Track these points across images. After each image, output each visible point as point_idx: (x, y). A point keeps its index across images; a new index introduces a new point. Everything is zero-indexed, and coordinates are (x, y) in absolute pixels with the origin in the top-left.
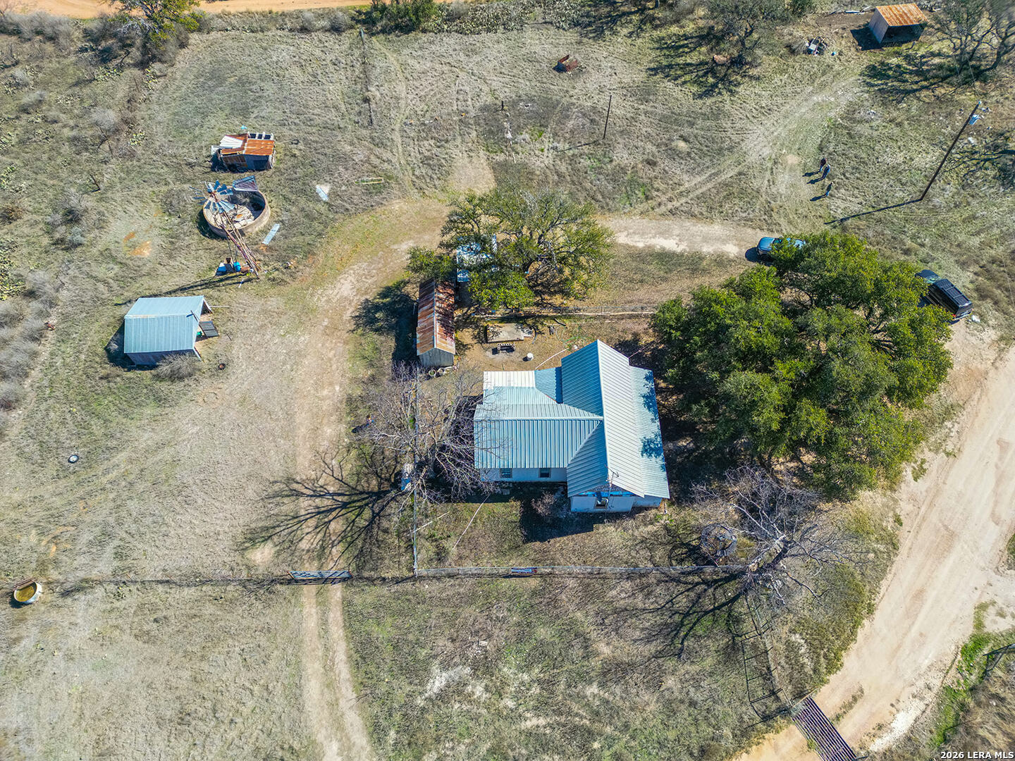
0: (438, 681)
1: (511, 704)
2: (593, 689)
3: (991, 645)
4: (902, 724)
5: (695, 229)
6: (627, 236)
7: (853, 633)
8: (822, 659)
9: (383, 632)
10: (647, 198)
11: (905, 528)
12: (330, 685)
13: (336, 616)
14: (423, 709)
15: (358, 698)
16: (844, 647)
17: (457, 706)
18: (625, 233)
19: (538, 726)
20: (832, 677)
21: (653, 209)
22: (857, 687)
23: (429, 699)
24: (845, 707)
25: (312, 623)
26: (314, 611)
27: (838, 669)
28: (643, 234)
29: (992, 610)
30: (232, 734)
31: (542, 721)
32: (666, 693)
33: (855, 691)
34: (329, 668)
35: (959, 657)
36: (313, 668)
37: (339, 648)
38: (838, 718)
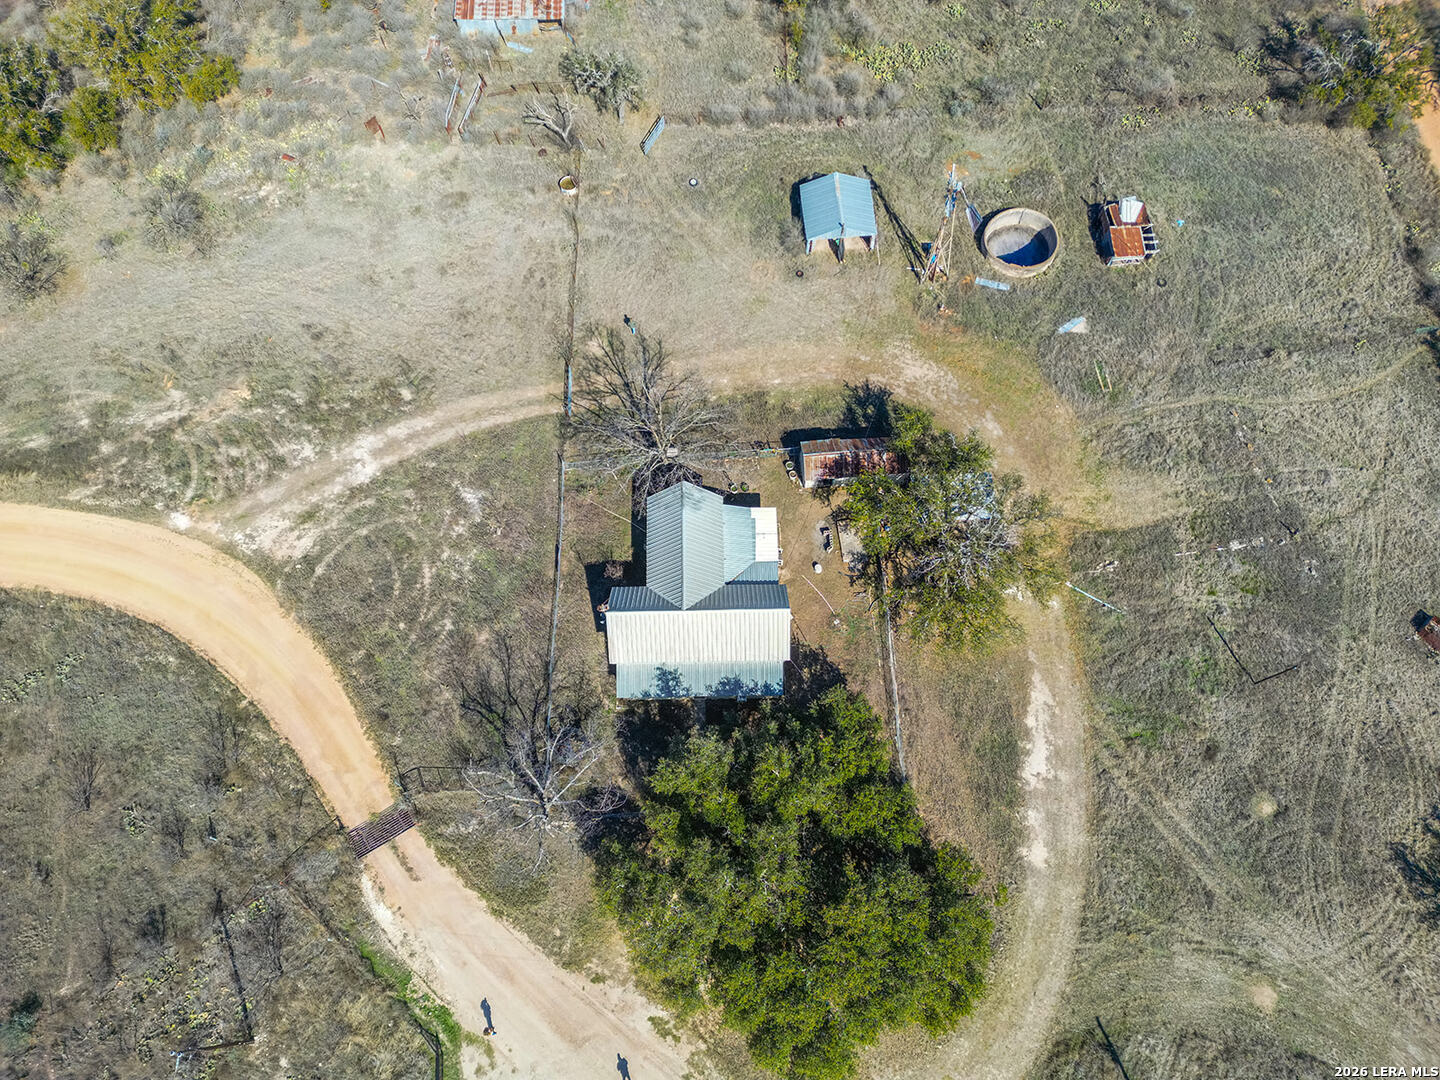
0: (470, 496)
1: (445, 556)
2: (449, 626)
3: (448, 1044)
4: (381, 913)
5: (1073, 804)
6: (1045, 703)
7: (474, 886)
8: (450, 845)
9: (517, 449)
10: (1129, 740)
11: (589, 985)
12: (478, 414)
13: (536, 411)
14: (449, 485)
15: (464, 437)
16: (460, 872)
17: (448, 512)
18: (1051, 702)
19: (423, 577)
20: (432, 851)
21: (1107, 746)
22: (420, 875)
23: (457, 489)
24: (404, 857)
25: (530, 394)
26: (541, 393)
27: (439, 860)
28: (1051, 727)
29: (485, 1061)
30: (447, 351)
31: (427, 581)
32: (437, 690)
33: (418, 872)
34: (491, 412)
35: (438, 1001)
36: (494, 400)
37: (507, 416)
38: (394, 848)
